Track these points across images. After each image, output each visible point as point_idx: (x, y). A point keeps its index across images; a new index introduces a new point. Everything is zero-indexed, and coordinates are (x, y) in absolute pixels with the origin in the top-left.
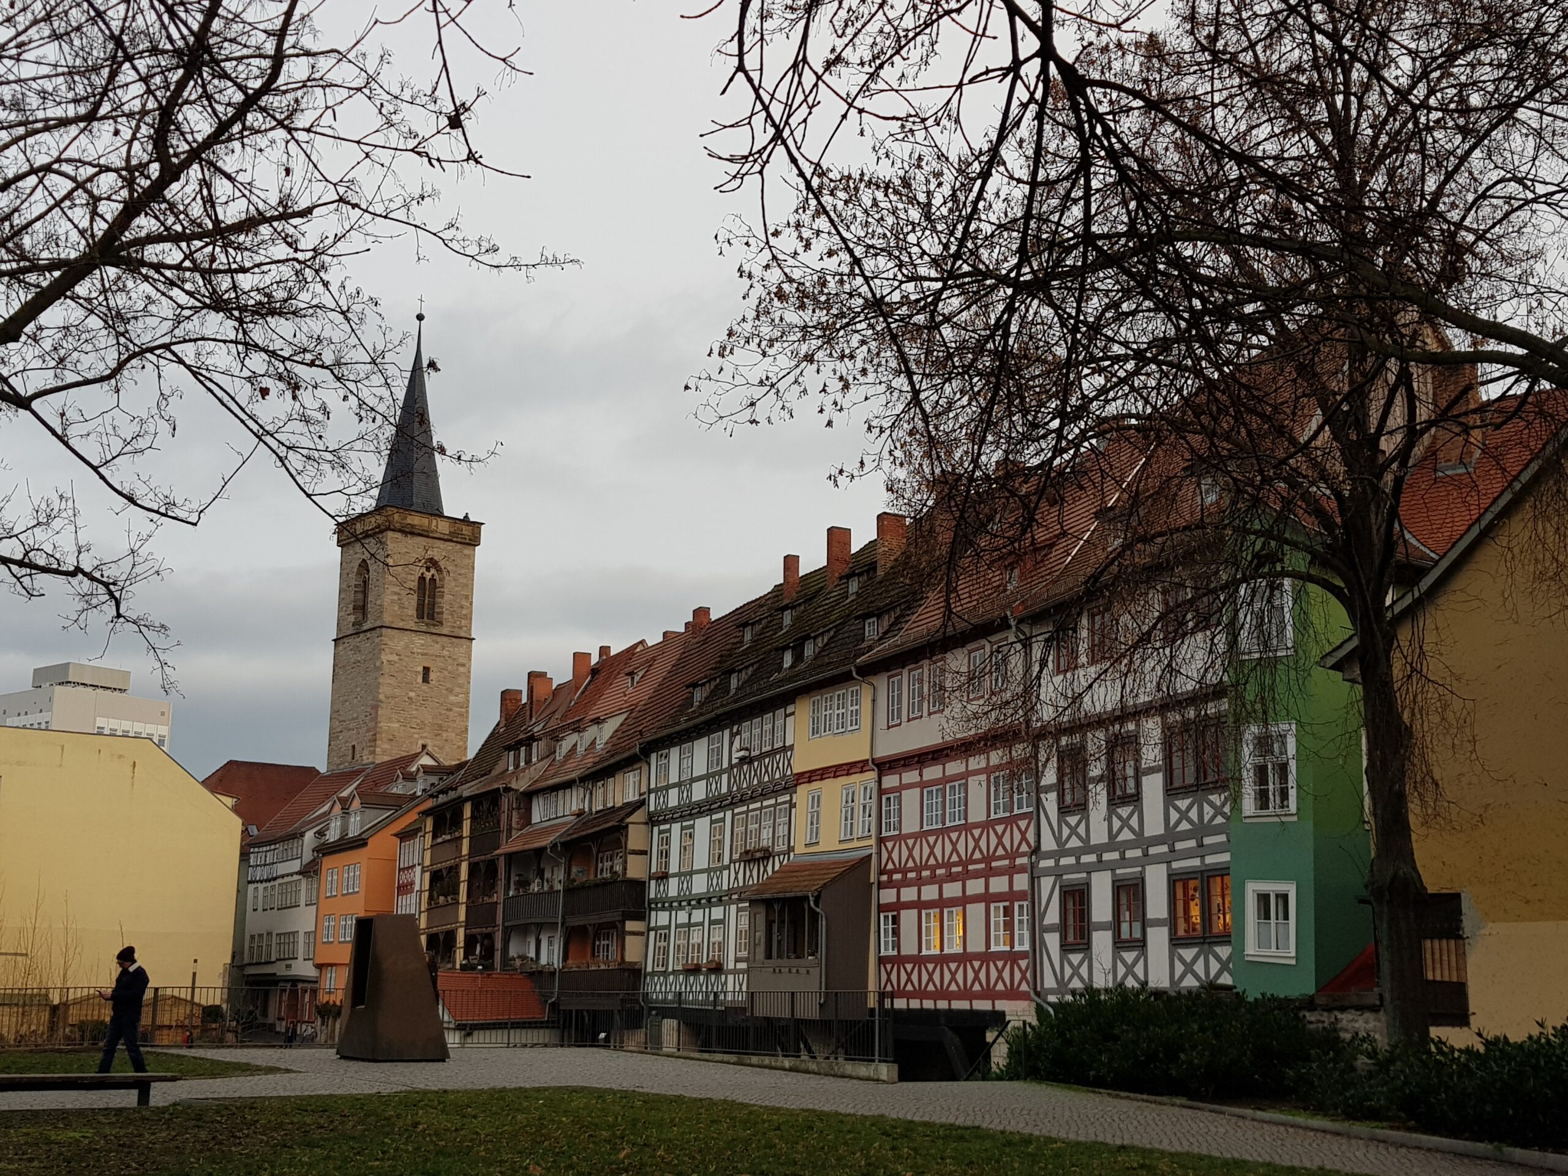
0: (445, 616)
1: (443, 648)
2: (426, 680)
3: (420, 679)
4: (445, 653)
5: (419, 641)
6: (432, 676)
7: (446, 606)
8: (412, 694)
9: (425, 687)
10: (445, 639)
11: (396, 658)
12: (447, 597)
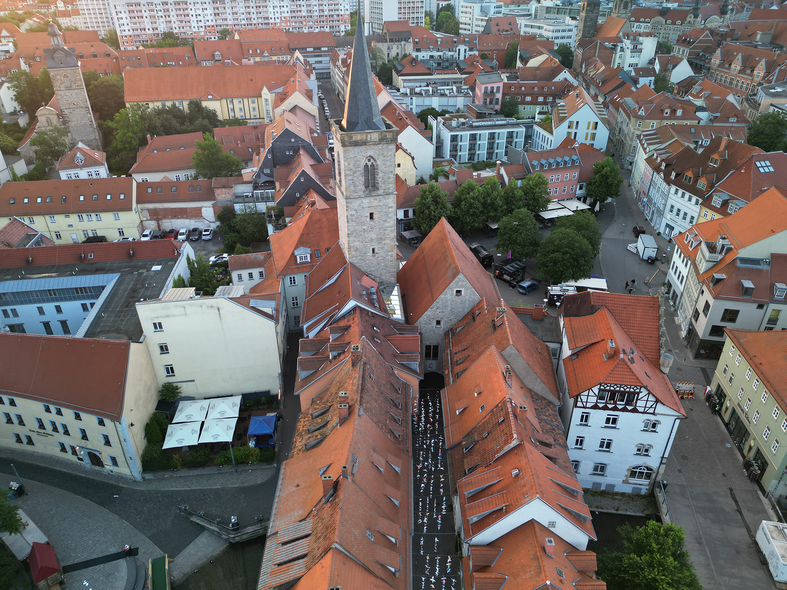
0: (380, 185)
1: (380, 201)
2: (372, 219)
3: (368, 219)
4: (381, 203)
5: (366, 202)
6: (375, 216)
7: (380, 180)
8: (365, 227)
9: (372, 223)
10: (381, 197)
12: (381, 175)
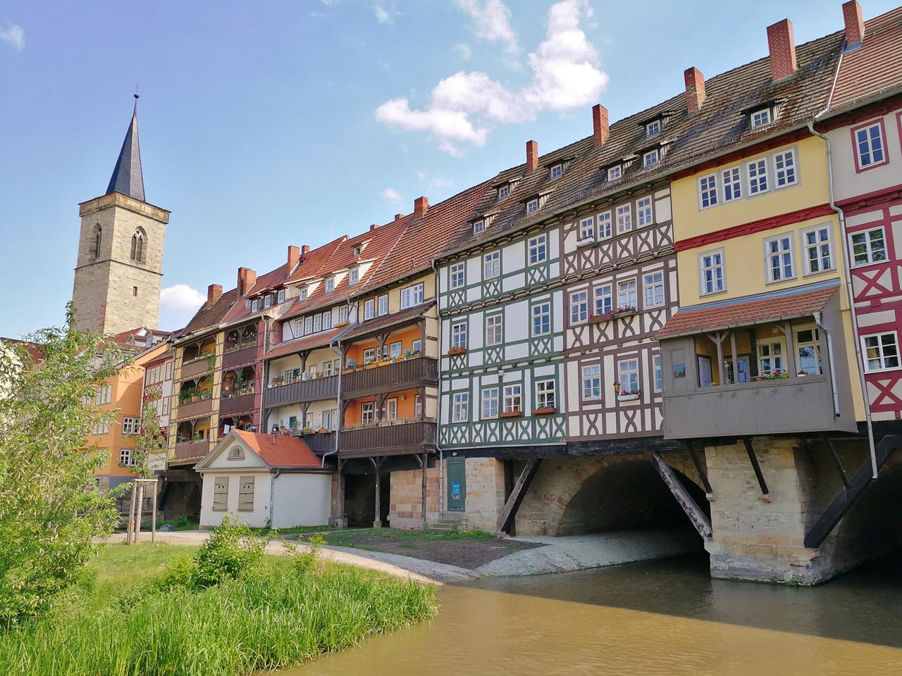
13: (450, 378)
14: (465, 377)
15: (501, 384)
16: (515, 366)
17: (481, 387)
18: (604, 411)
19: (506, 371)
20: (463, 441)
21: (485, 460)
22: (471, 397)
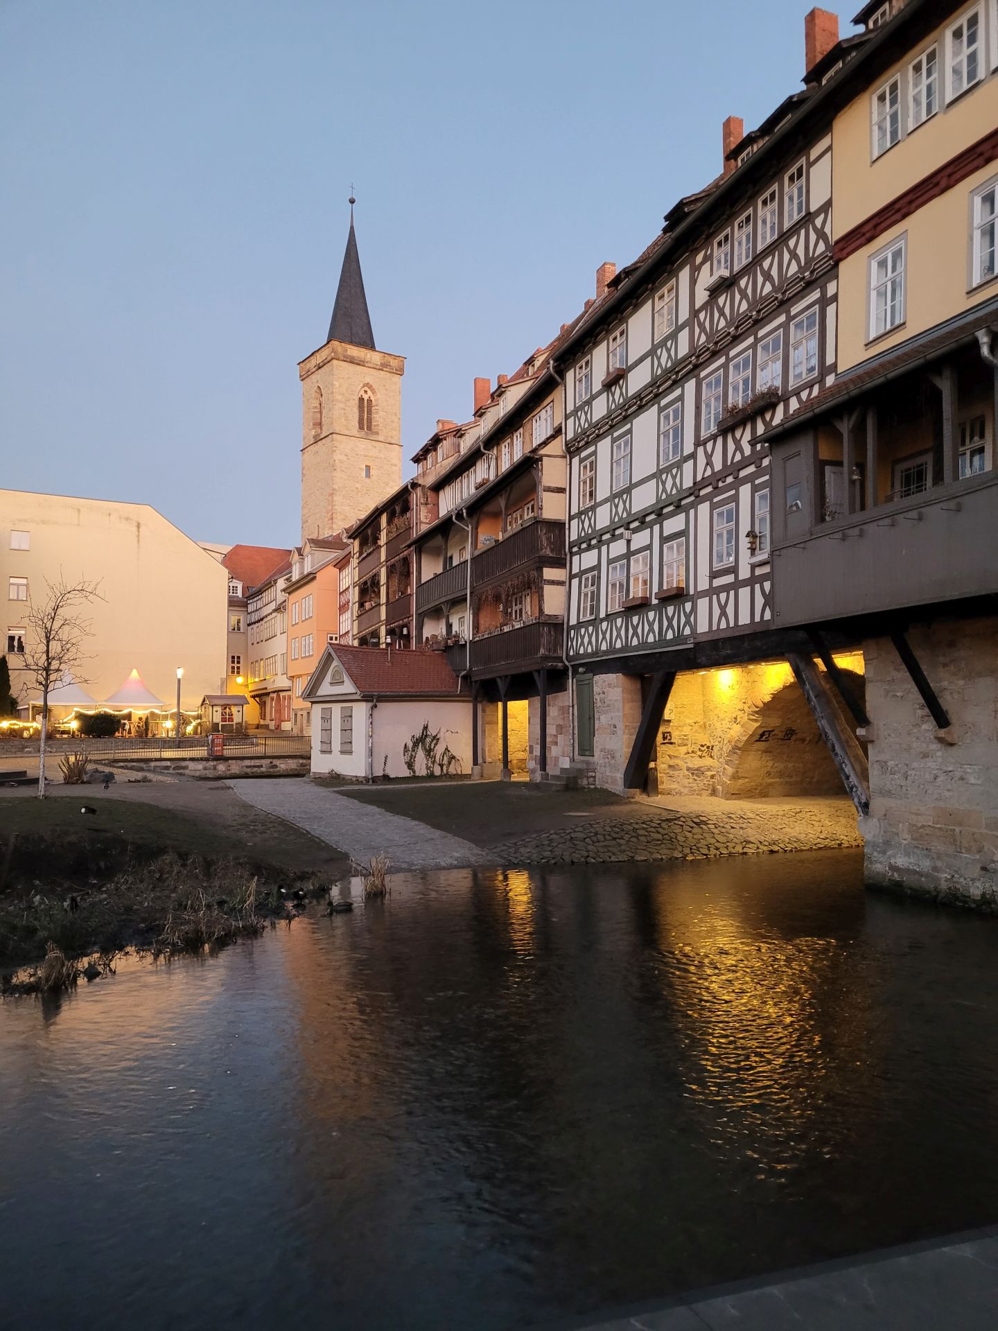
0: (380, 427)
1: (380, 452)
2: (368, 475)
3: (364, 474)
4: (381, 455)
5: (361, 445)
6: (372, 472)
7: (381, 420)
8: (358, 485)
9: (367, 480)
10: (382, 444)
11: (344, 458)
12: (381, 413)
13: (580, 552)
14: (594, 547)
15: (629, 554)
16: (644, 520)
17: (610, 562)
18: (736, 585)
19: (635, 531)
20: (589, 650)
21: (611, 678)
22: (599, 578)
